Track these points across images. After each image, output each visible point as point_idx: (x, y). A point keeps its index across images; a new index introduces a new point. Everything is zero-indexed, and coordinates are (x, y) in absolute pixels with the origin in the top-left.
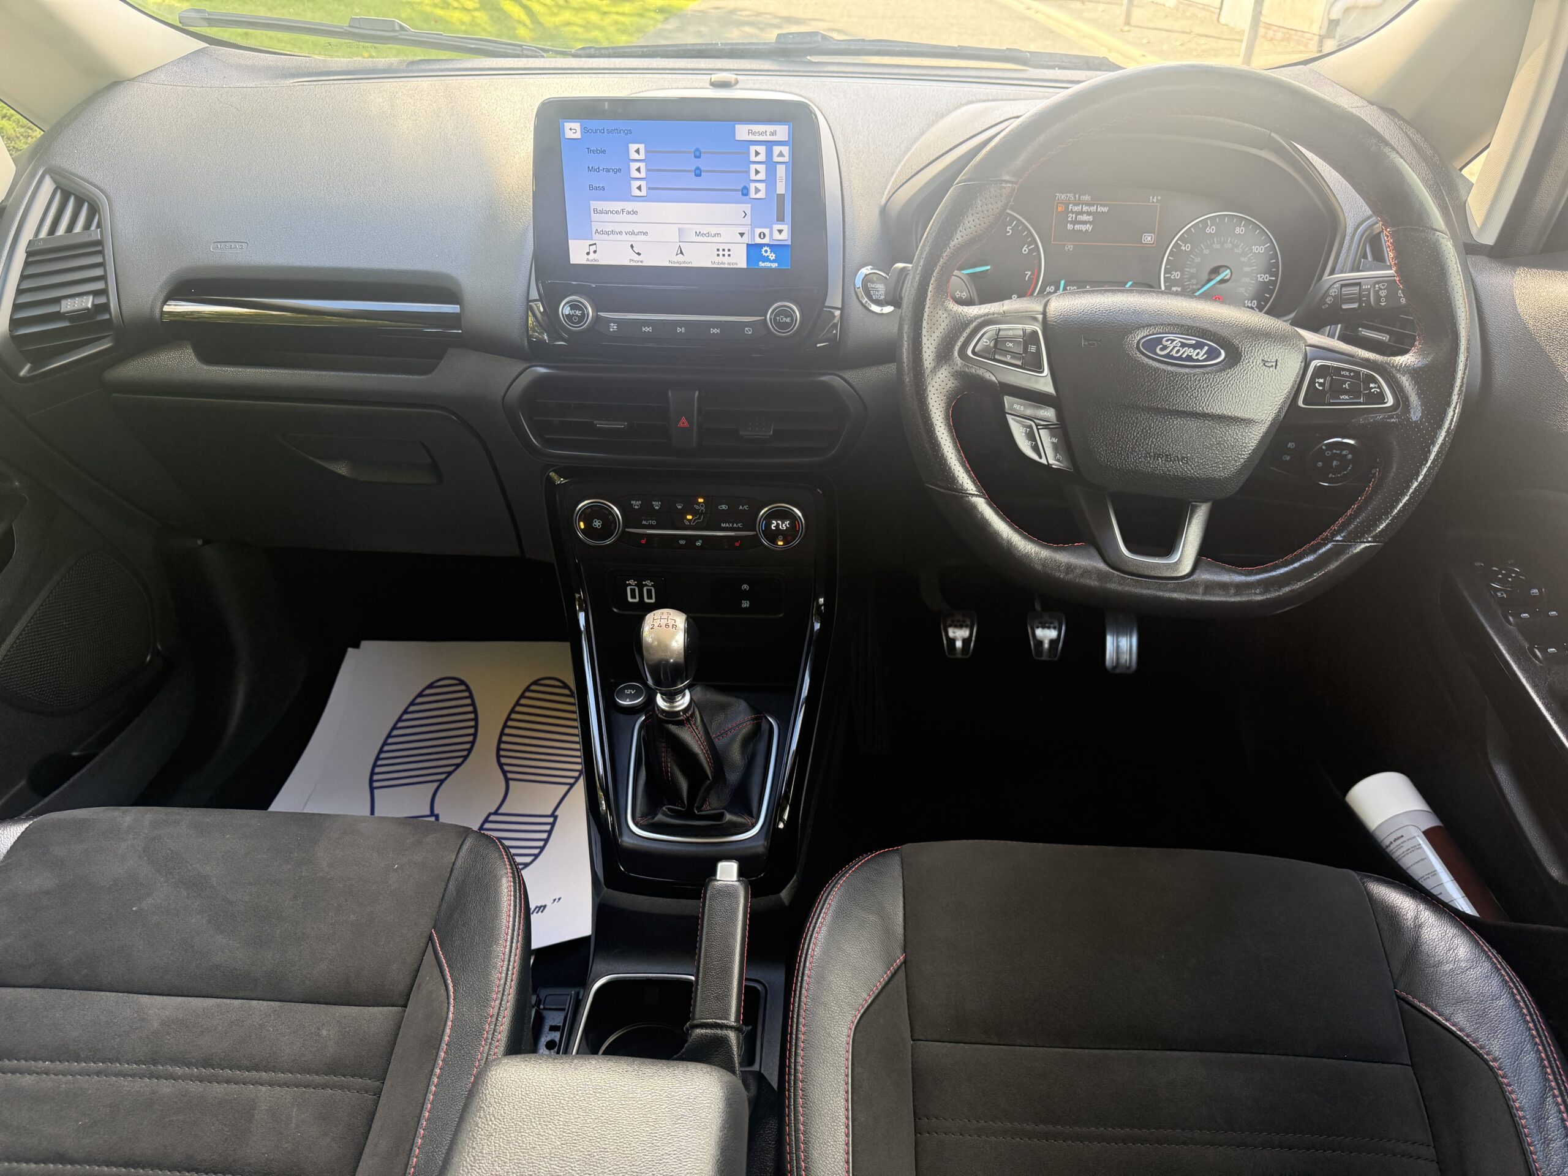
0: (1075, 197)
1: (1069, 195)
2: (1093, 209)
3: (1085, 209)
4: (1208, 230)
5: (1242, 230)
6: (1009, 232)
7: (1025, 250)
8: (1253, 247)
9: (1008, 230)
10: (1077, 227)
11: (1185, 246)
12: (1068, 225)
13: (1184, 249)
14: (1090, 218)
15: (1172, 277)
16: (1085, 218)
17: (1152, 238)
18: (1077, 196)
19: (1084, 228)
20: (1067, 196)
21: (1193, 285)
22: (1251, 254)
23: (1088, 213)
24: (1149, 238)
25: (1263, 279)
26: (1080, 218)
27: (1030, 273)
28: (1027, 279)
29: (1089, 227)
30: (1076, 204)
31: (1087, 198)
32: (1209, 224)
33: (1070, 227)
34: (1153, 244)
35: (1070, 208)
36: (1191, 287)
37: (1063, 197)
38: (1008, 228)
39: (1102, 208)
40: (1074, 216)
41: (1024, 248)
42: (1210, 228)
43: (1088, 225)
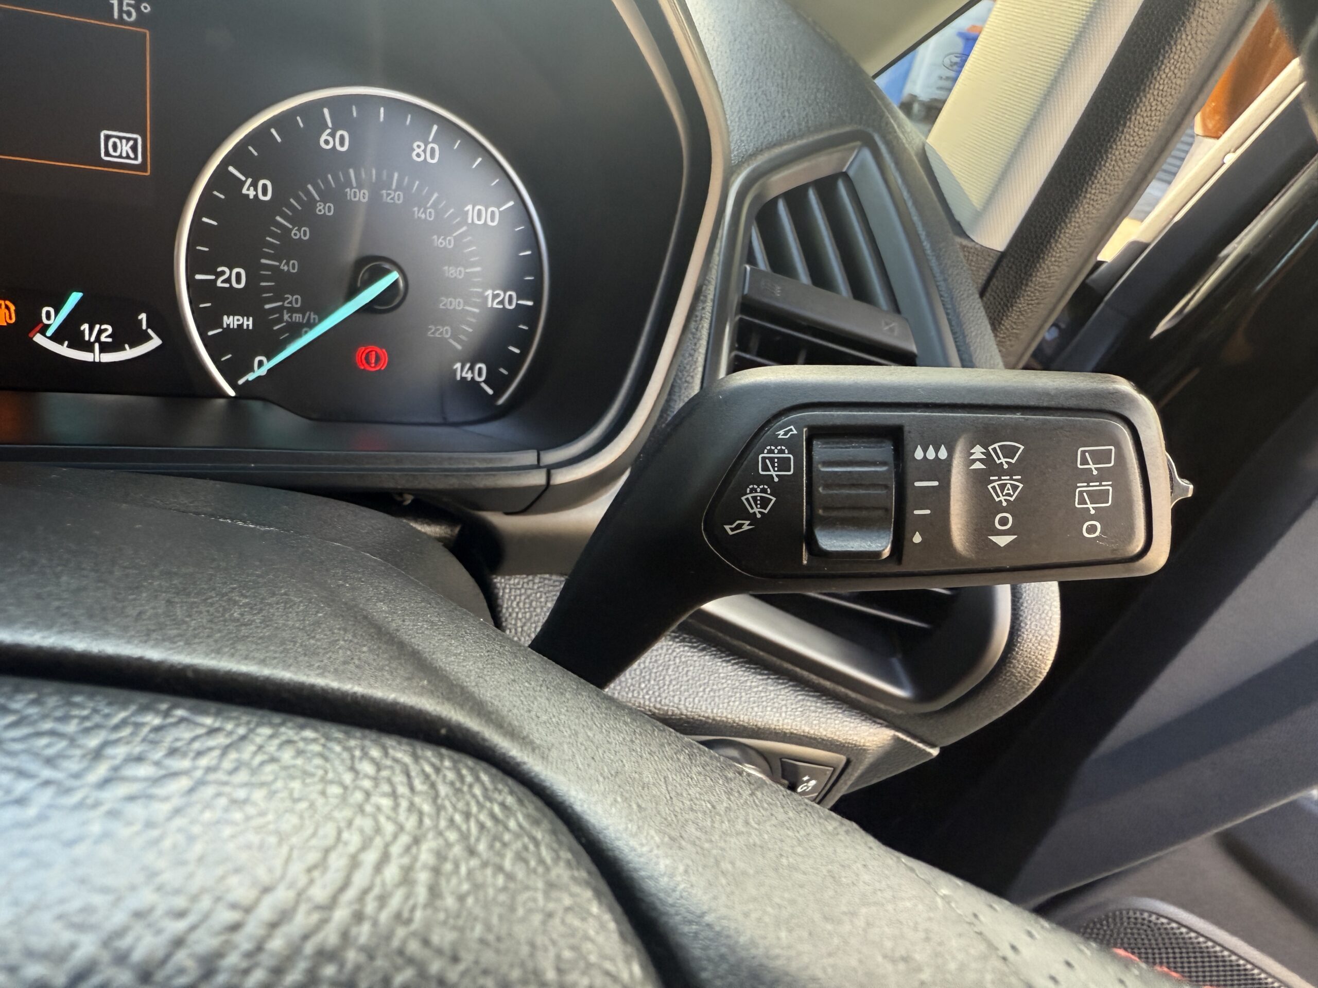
5: (433, 150)
8: (469, 207)
11: (254, 185)
13: (252, 193)
15: (219, 284)
17: (134, 148)
21: (292, 310)
22: (464, 229)
24: (125, 148)
25: (502, 302)
32: (330, 125)
34: (142, 167)
36: (286, 317)
42: (333, 135)
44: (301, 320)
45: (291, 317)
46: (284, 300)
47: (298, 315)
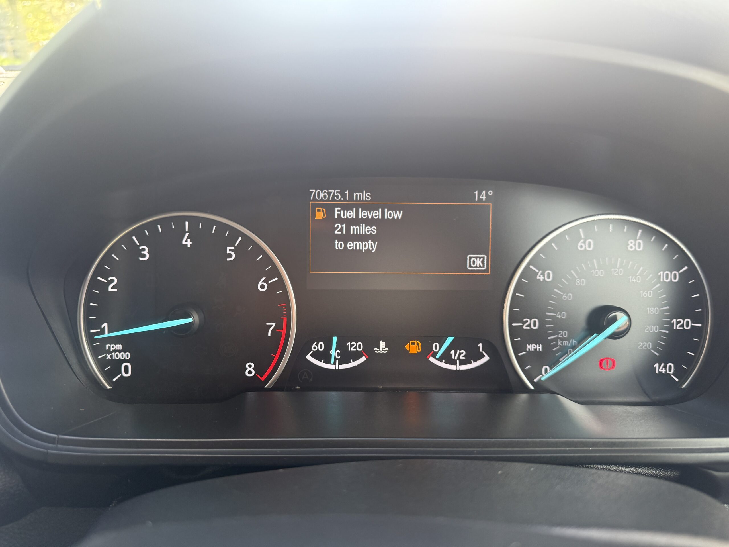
0: (343, 195)
1: (333, 191)
2: (377, 214)
3: (363, 214)
4: (581, 246)
5: (639, 243)
6: (230, 256)
7: (262, 286)
8: (661, 273)
9: (228, 252)
10: (351, 245)
11: (543, 274)
12: (336, 242)
13: (542, 278)
14: (372, 230)
15: (524, 328)
16: (363, 230)
17: (483, 262)
18: (347, 192)
19: (363, 246)
20: (329, 194)
21: (563, 339)
22: (658, 286)
23: (369, 222)
24: (479, 262)
25: (682, 326)
26: (355, 229)
27: (274, 324)
28: (269, 335)
29: (371, 246)
30: (346, 207)
31: (364, 196)
32: (583, 237)
33: (338, 245)
34: (486, 271)
35: (337, 213)
36: (559, 343)
37: (322, 195)
38: (228, 248)
39: (393, 213)
40: (344, 226)
41: (261, 283)
42: (584, 242)
43: (370, 242)
44: (567, 345)
45: (562, 343)
46: (558, 334)
47: (565, 342)
